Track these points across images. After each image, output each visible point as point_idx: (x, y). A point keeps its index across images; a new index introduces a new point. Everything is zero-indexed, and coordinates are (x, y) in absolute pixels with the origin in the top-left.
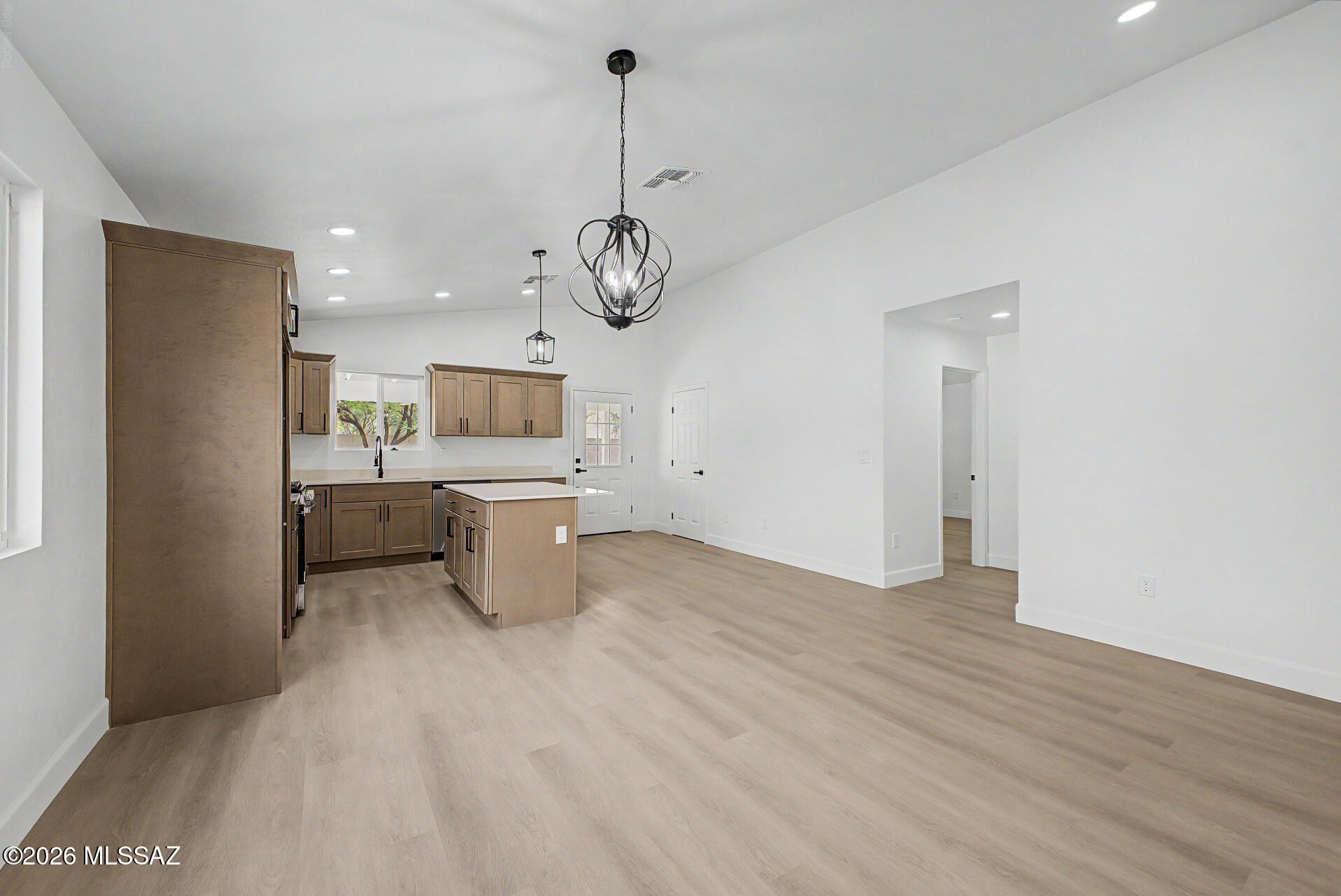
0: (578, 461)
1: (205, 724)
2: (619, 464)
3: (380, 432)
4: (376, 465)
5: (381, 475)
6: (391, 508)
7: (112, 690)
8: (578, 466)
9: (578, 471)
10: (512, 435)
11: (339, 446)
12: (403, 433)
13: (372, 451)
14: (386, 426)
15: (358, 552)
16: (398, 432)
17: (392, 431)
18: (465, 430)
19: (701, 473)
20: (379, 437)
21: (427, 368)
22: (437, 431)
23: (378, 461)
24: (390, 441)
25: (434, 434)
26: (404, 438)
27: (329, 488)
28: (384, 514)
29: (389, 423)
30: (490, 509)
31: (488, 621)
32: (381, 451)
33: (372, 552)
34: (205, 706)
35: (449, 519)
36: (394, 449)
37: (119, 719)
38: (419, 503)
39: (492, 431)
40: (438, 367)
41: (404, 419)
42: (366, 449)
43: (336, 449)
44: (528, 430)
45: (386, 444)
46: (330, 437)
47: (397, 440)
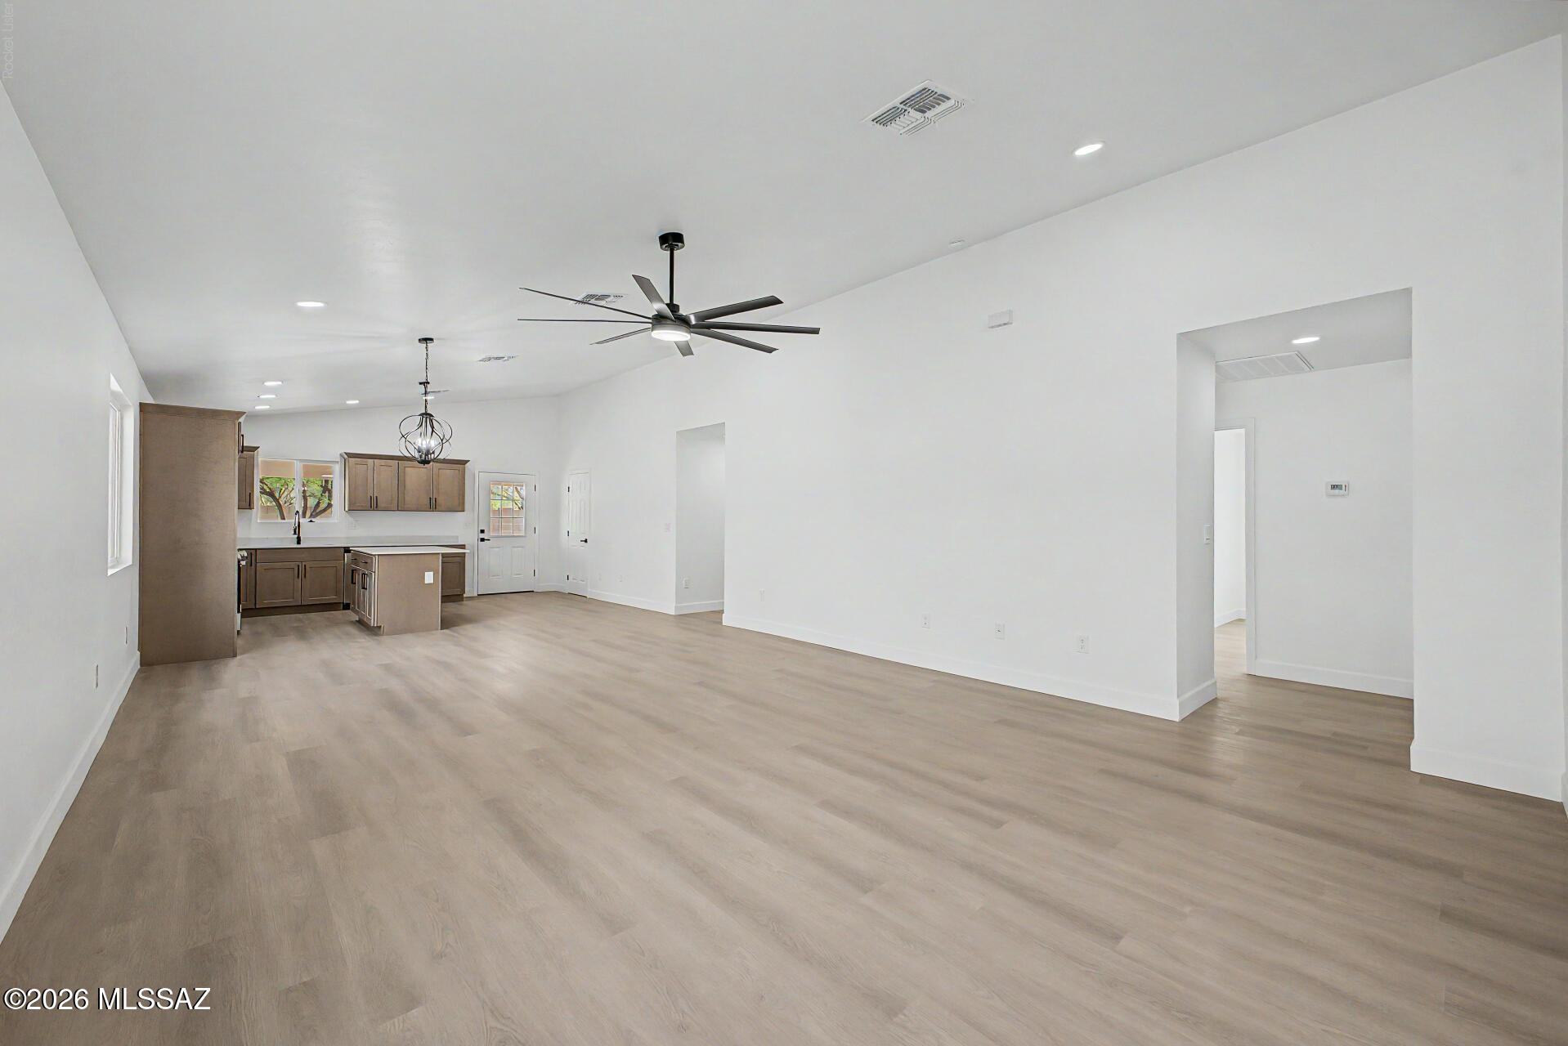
0: (482, 531)
1: (195, 672)
2: (523, 534)
3: (298, 505)
4: (295, 533)
5: (299, 542)
6: (307, 568)
7: (141, 647)
8: (482, 536)
9: (483, 540)
10: (418, 509)
11: (262, 518)
12: (323, 506)
13: (291, 521)
14: (305, 498)
15: (278, 602)
16: (318, 504)
17: (312, 502)
18: (374, 505)
19: (586, 541)
20: (298, 512)
21: (341, 455)
22: (350, 505)
23: (297, 530)
24: (308, 514)
25: (347, 509)
26: (325, 510)
27: (253, 552)
28: (302, 573)
29: (307, 495)
30: (375, 561)
31: (373, 631)
32: (299, 523)
33: (291, 602)
34: (194, 660)
35: (353, 571)
36: (311, 521)
37: (146, 662)
38: (333, 564)
39: (400, 506)
40: (351, 455)
41: (324, 492)
42: (284, 521)
43: (259, 521)
44: (433, 506)
45: (304, 516)
46: (254, 510)
47: (317, 512)
